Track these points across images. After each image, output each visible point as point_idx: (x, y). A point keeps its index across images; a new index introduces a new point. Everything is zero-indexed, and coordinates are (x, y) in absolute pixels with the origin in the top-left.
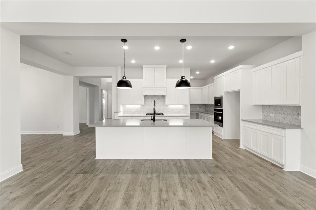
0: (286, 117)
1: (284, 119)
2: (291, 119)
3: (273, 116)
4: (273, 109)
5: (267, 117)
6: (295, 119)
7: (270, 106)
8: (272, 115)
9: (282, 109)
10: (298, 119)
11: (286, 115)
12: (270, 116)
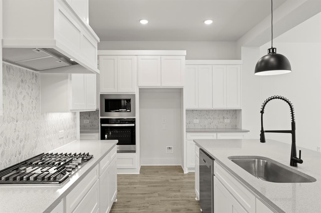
0: (212, 122)
1: (210, 124)
2: (217, 123)
3: (198, 122)
4: (198, 114)
5: (189, 124)
6: (221, 122)
7: (193, 110)
8: (196, 121)
9: (207, 114)
10: (223, 123)
11: (212, 119)
12: (194, 122)
